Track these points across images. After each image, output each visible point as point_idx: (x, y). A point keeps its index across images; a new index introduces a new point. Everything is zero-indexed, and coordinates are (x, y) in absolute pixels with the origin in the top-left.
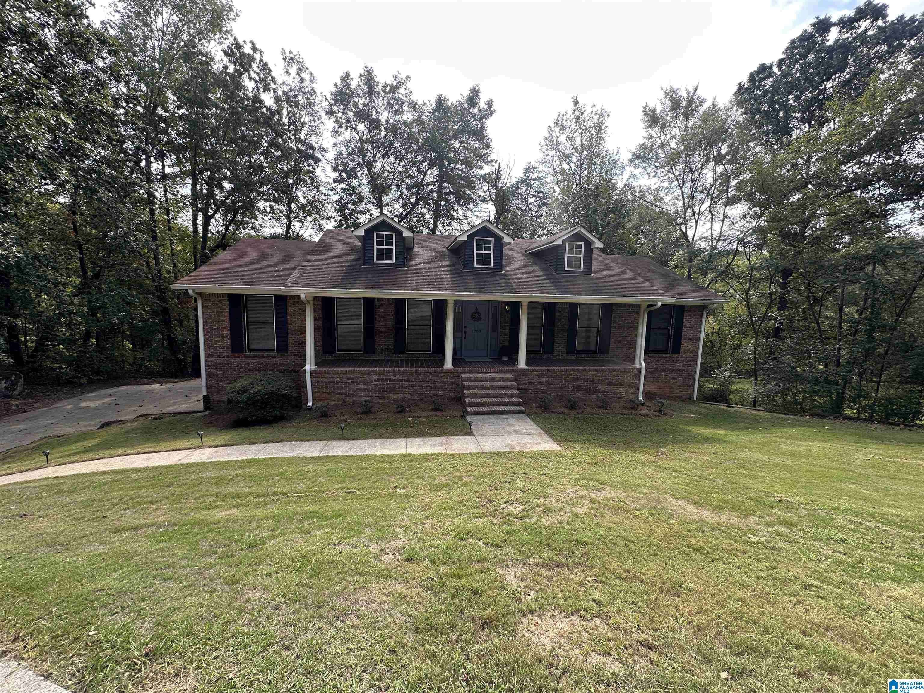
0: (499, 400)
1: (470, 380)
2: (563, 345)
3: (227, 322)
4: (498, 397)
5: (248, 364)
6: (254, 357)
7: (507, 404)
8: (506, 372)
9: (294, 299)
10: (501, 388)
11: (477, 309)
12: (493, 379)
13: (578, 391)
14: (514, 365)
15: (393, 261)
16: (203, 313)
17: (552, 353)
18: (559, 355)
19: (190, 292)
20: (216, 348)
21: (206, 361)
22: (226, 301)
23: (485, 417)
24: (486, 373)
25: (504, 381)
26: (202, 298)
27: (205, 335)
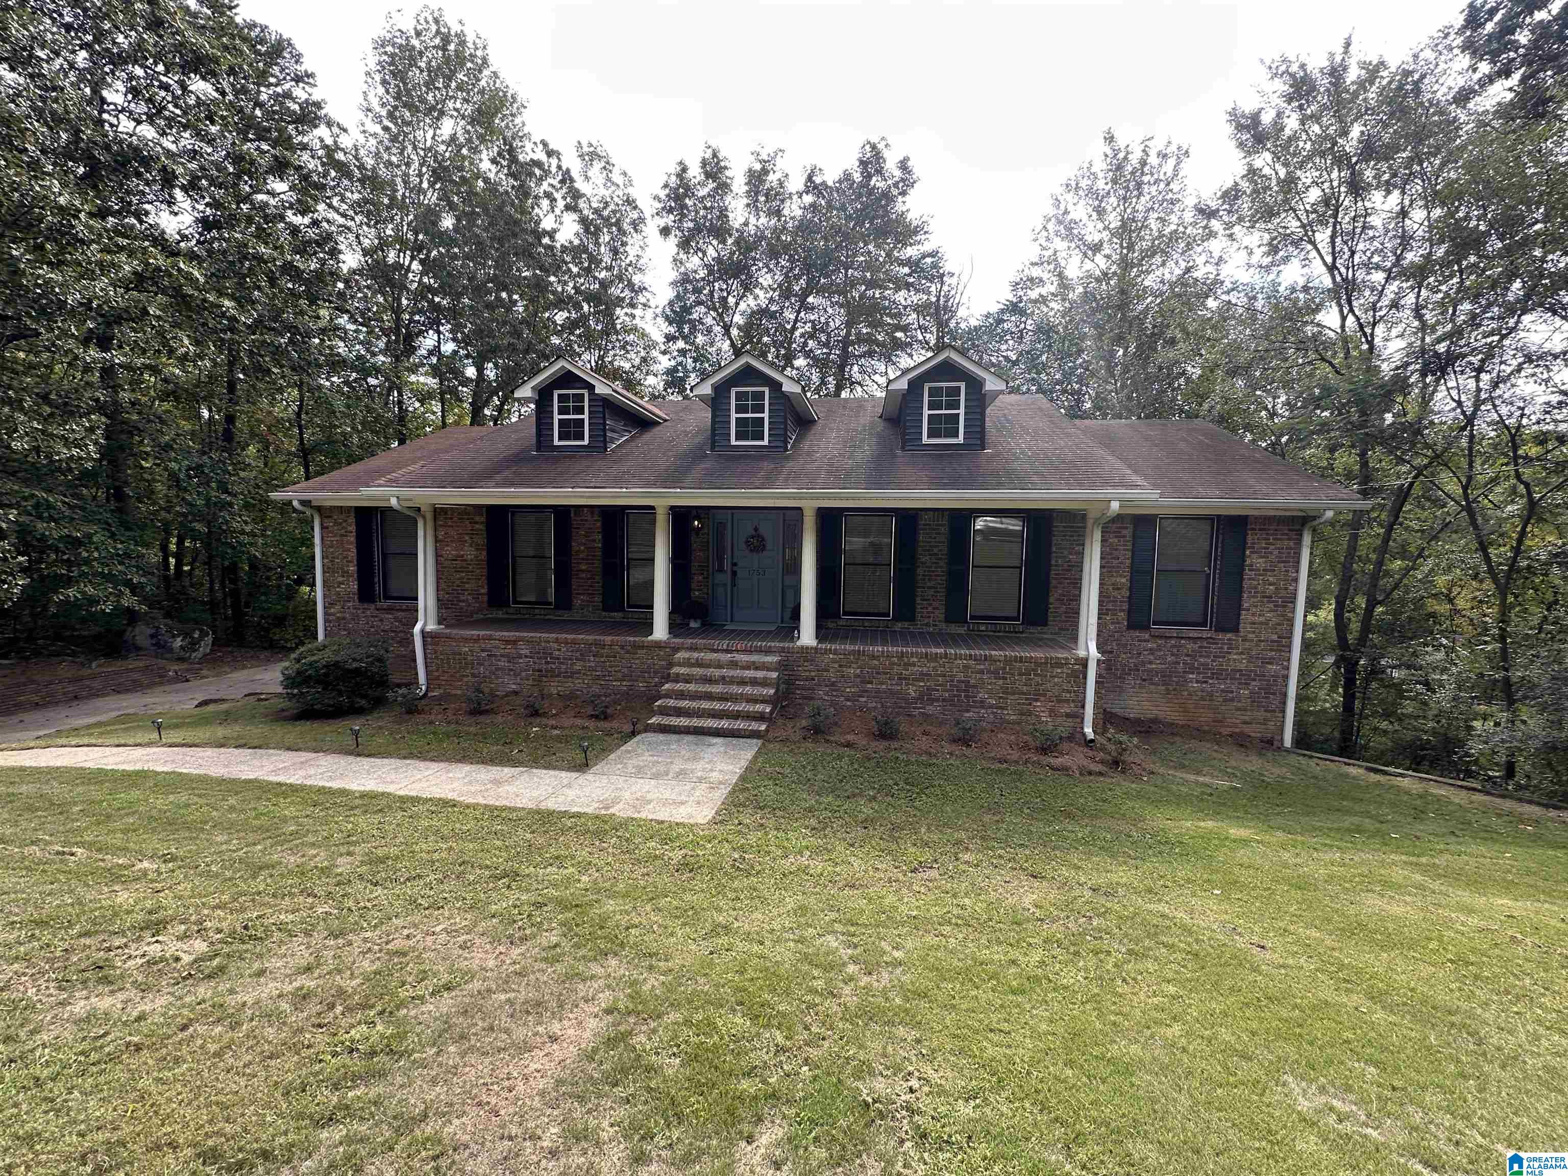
0: (729, 706)
1: (687, 663)
2: (935, 604)
3: (353, 553)
4: (727, 700)
5: (381, 620)
6: (389, 610)
7: (736, 716)
8: (768, 651)
9: (446, 513)
10: (743, 682)
11: (756, 530)
12: (734, 664)
13: (932, 701)
14: (792, 639)
15: (586, 442)
16: (322, 539)
17: (912, 619)
18: (927, 625)
19: (295, 503)
20: (338, 594)
21: (326, 614)
22: (352, 520)
23: (674, 737)
24: (728, 651)
25: (757, 669)
26: (321, 515)
27: (324, 572)
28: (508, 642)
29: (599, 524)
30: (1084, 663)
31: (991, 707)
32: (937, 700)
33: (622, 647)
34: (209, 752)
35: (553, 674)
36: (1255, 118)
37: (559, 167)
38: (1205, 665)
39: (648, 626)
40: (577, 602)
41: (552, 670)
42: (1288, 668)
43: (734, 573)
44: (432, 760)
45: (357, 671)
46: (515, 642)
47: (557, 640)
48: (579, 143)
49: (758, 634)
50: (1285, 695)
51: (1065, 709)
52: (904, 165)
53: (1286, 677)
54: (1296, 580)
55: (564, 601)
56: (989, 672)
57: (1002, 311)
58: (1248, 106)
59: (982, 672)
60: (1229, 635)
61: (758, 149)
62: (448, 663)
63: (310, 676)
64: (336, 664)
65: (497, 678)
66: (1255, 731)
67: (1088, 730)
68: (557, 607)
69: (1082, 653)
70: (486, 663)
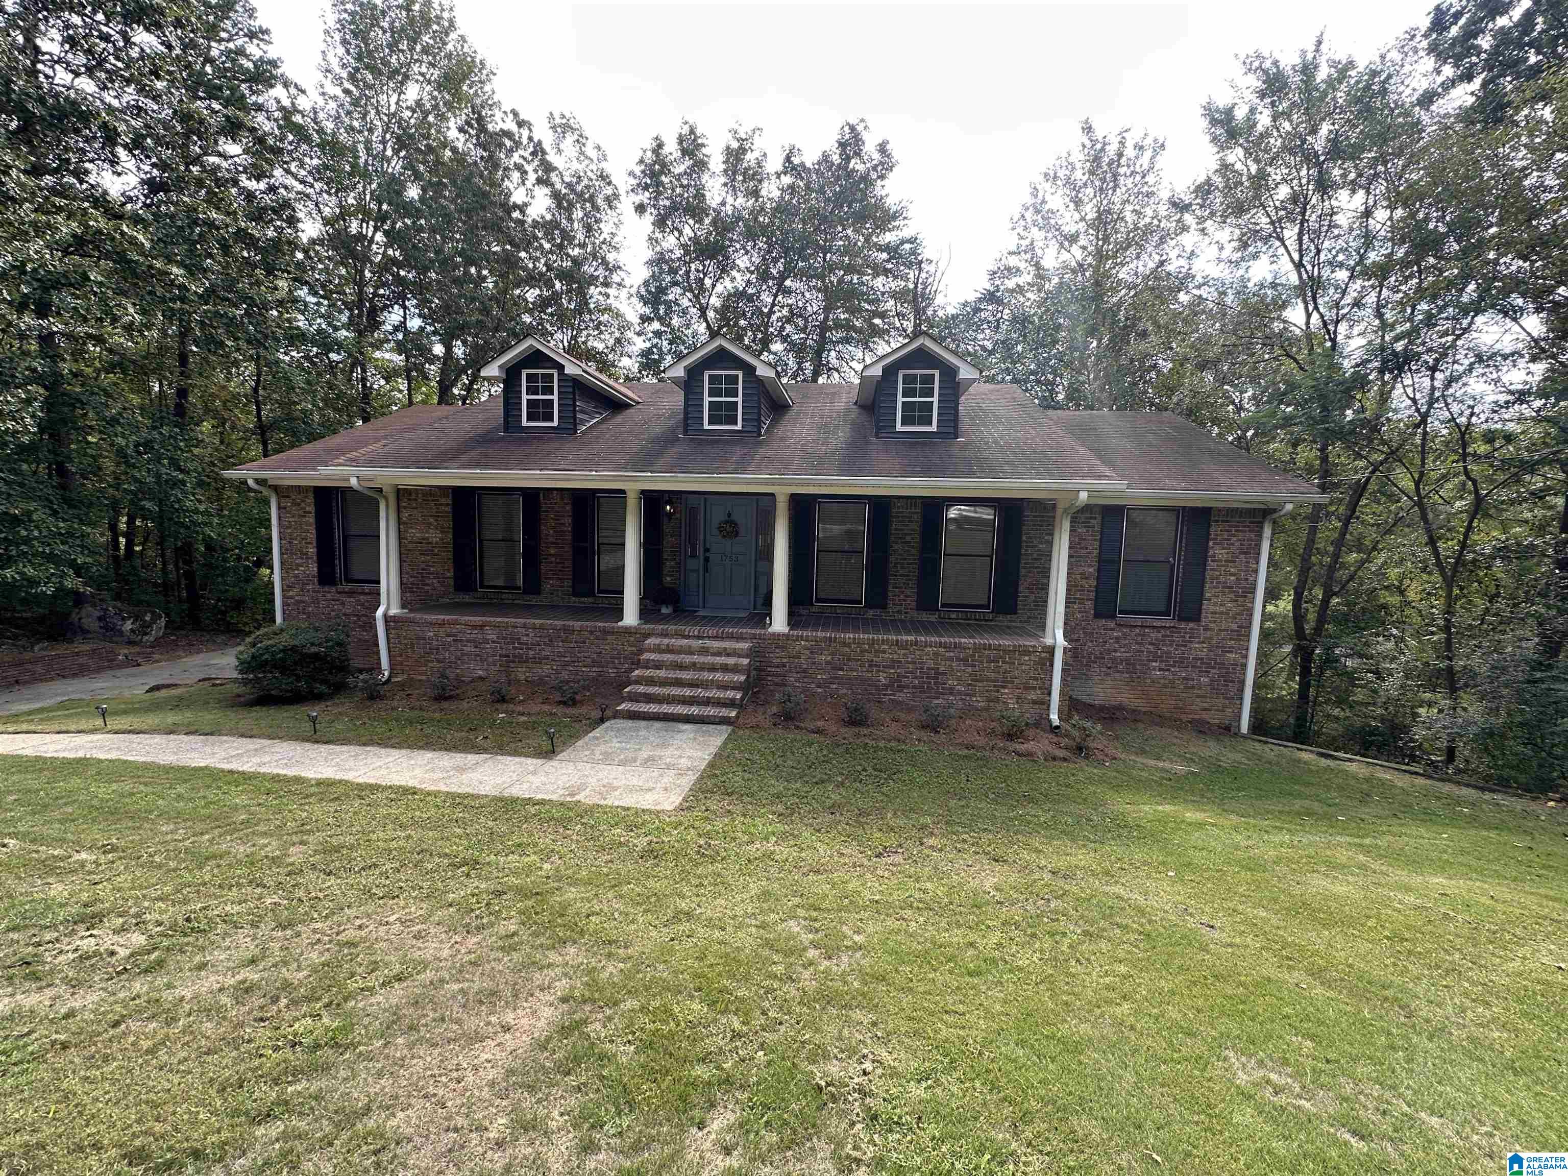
0: (699, 692)
1: (658, 649)
2: (908, 592)
3: (312, 535)
4: (697, 686)
5: (343, 604)
6: (351, 593)
7: (707, 702)
8: (740, 638)
9: (410, 494)
10: (713, 669)
11: (729, 515)
12: (704, 651)
13: (901, 687)
14: (764, 626)
15: (555, 423)
16: (280, 518)
17: (884, 607)
18: (899, 612)
19: (250, 482)
20: (297, 576)
21: (284, 597)
22: (311, 500)
23: (643, 723)
24: (699, 637)
25: (728, 655)
26: (277, 494)
27: (282, 554)
28: (474, 627)
29: (568, 508)
30: (1051, 650)
31: (960, 693)
32: (907, 687)
33: (591, 632)
34: (158, 739)
35: (522, 660)
36: (1229, 112)
37: (530, 139)
38: (1169, 653)
39: (618, 612)
40: (546, 587)
41: (521, 656)
42: (1246, 657)
43: (707, 560)
44: (393, 747)
45: (316, 656)
46: (482, 627)
47: (525, 626)
48: (551, 114)
49: (728, 621)
50: (1242, 683)
51: (1033, 696)
52: (882, 149)
53: (1244, 666)
54: (1256, 571)
55: (533, 586)
56: (959, 659)
57: (980, 300)
58: (1222, 101)
59: (951, 659)
60: (1191, 625)
61: (736, 127)
62: (412, 648)
63: (266, 661)
64: (294, 649)
65: (463, 663)
66: (1214, 718)
67: (1054, 717)
68: (525, 592)
69: (1049, 641)
70: (452, 648)
